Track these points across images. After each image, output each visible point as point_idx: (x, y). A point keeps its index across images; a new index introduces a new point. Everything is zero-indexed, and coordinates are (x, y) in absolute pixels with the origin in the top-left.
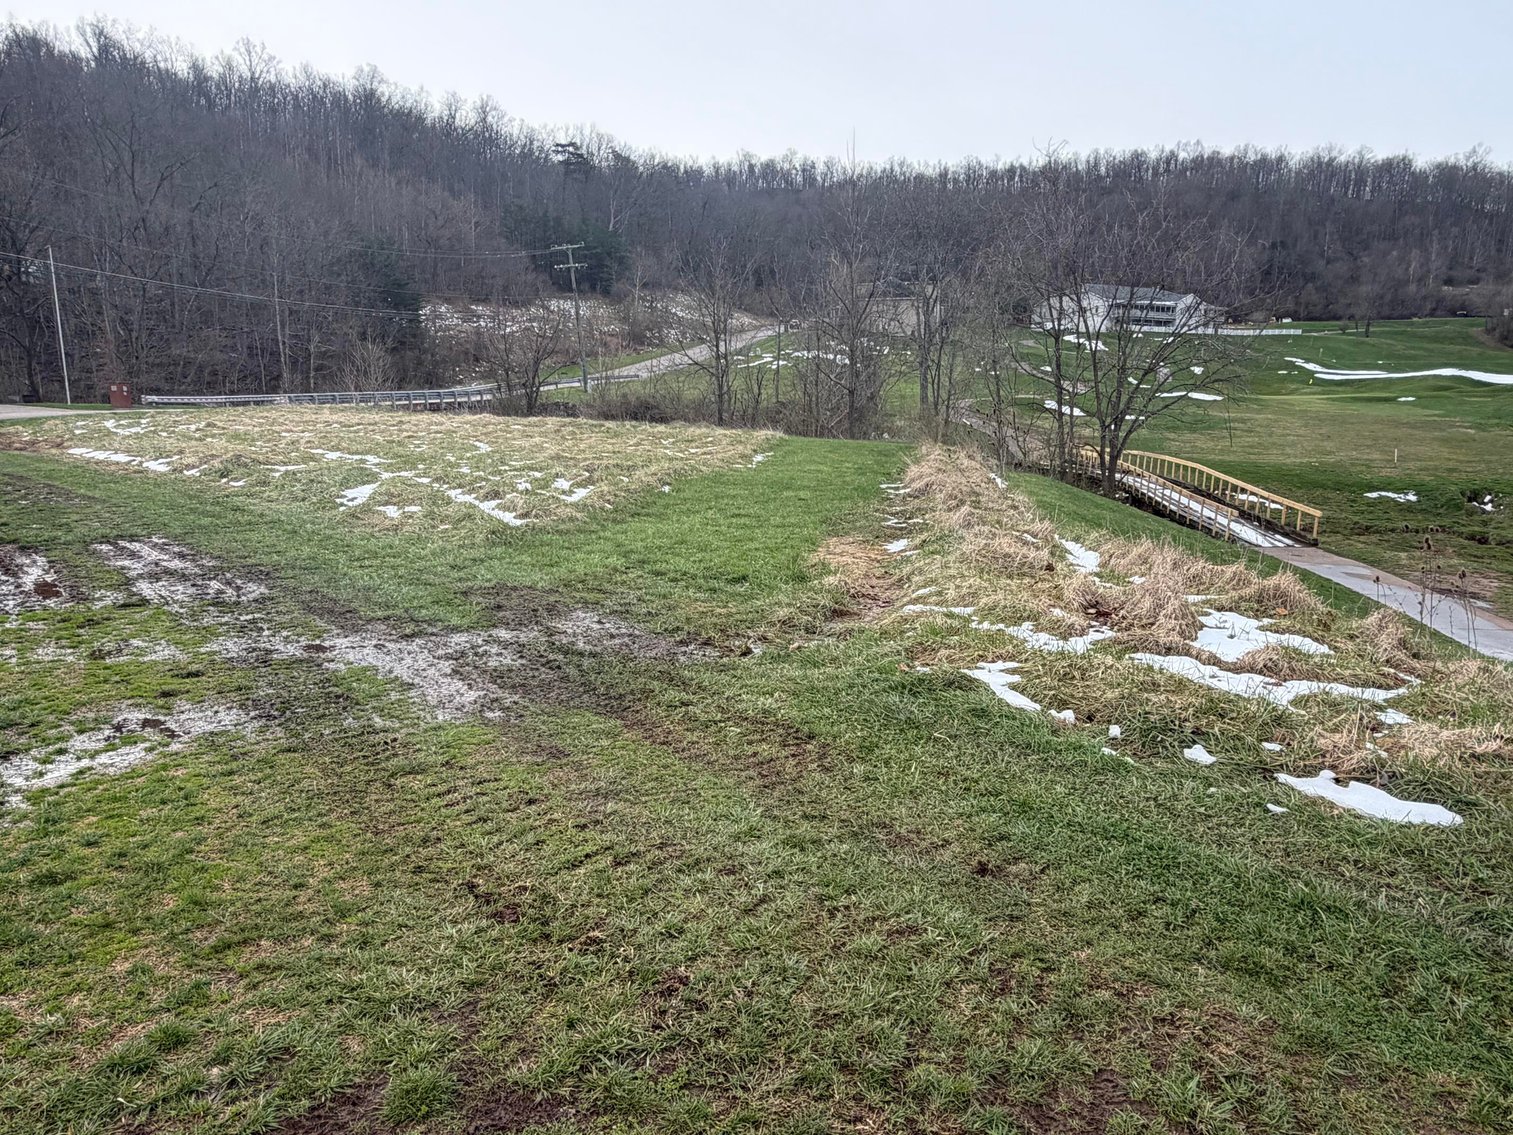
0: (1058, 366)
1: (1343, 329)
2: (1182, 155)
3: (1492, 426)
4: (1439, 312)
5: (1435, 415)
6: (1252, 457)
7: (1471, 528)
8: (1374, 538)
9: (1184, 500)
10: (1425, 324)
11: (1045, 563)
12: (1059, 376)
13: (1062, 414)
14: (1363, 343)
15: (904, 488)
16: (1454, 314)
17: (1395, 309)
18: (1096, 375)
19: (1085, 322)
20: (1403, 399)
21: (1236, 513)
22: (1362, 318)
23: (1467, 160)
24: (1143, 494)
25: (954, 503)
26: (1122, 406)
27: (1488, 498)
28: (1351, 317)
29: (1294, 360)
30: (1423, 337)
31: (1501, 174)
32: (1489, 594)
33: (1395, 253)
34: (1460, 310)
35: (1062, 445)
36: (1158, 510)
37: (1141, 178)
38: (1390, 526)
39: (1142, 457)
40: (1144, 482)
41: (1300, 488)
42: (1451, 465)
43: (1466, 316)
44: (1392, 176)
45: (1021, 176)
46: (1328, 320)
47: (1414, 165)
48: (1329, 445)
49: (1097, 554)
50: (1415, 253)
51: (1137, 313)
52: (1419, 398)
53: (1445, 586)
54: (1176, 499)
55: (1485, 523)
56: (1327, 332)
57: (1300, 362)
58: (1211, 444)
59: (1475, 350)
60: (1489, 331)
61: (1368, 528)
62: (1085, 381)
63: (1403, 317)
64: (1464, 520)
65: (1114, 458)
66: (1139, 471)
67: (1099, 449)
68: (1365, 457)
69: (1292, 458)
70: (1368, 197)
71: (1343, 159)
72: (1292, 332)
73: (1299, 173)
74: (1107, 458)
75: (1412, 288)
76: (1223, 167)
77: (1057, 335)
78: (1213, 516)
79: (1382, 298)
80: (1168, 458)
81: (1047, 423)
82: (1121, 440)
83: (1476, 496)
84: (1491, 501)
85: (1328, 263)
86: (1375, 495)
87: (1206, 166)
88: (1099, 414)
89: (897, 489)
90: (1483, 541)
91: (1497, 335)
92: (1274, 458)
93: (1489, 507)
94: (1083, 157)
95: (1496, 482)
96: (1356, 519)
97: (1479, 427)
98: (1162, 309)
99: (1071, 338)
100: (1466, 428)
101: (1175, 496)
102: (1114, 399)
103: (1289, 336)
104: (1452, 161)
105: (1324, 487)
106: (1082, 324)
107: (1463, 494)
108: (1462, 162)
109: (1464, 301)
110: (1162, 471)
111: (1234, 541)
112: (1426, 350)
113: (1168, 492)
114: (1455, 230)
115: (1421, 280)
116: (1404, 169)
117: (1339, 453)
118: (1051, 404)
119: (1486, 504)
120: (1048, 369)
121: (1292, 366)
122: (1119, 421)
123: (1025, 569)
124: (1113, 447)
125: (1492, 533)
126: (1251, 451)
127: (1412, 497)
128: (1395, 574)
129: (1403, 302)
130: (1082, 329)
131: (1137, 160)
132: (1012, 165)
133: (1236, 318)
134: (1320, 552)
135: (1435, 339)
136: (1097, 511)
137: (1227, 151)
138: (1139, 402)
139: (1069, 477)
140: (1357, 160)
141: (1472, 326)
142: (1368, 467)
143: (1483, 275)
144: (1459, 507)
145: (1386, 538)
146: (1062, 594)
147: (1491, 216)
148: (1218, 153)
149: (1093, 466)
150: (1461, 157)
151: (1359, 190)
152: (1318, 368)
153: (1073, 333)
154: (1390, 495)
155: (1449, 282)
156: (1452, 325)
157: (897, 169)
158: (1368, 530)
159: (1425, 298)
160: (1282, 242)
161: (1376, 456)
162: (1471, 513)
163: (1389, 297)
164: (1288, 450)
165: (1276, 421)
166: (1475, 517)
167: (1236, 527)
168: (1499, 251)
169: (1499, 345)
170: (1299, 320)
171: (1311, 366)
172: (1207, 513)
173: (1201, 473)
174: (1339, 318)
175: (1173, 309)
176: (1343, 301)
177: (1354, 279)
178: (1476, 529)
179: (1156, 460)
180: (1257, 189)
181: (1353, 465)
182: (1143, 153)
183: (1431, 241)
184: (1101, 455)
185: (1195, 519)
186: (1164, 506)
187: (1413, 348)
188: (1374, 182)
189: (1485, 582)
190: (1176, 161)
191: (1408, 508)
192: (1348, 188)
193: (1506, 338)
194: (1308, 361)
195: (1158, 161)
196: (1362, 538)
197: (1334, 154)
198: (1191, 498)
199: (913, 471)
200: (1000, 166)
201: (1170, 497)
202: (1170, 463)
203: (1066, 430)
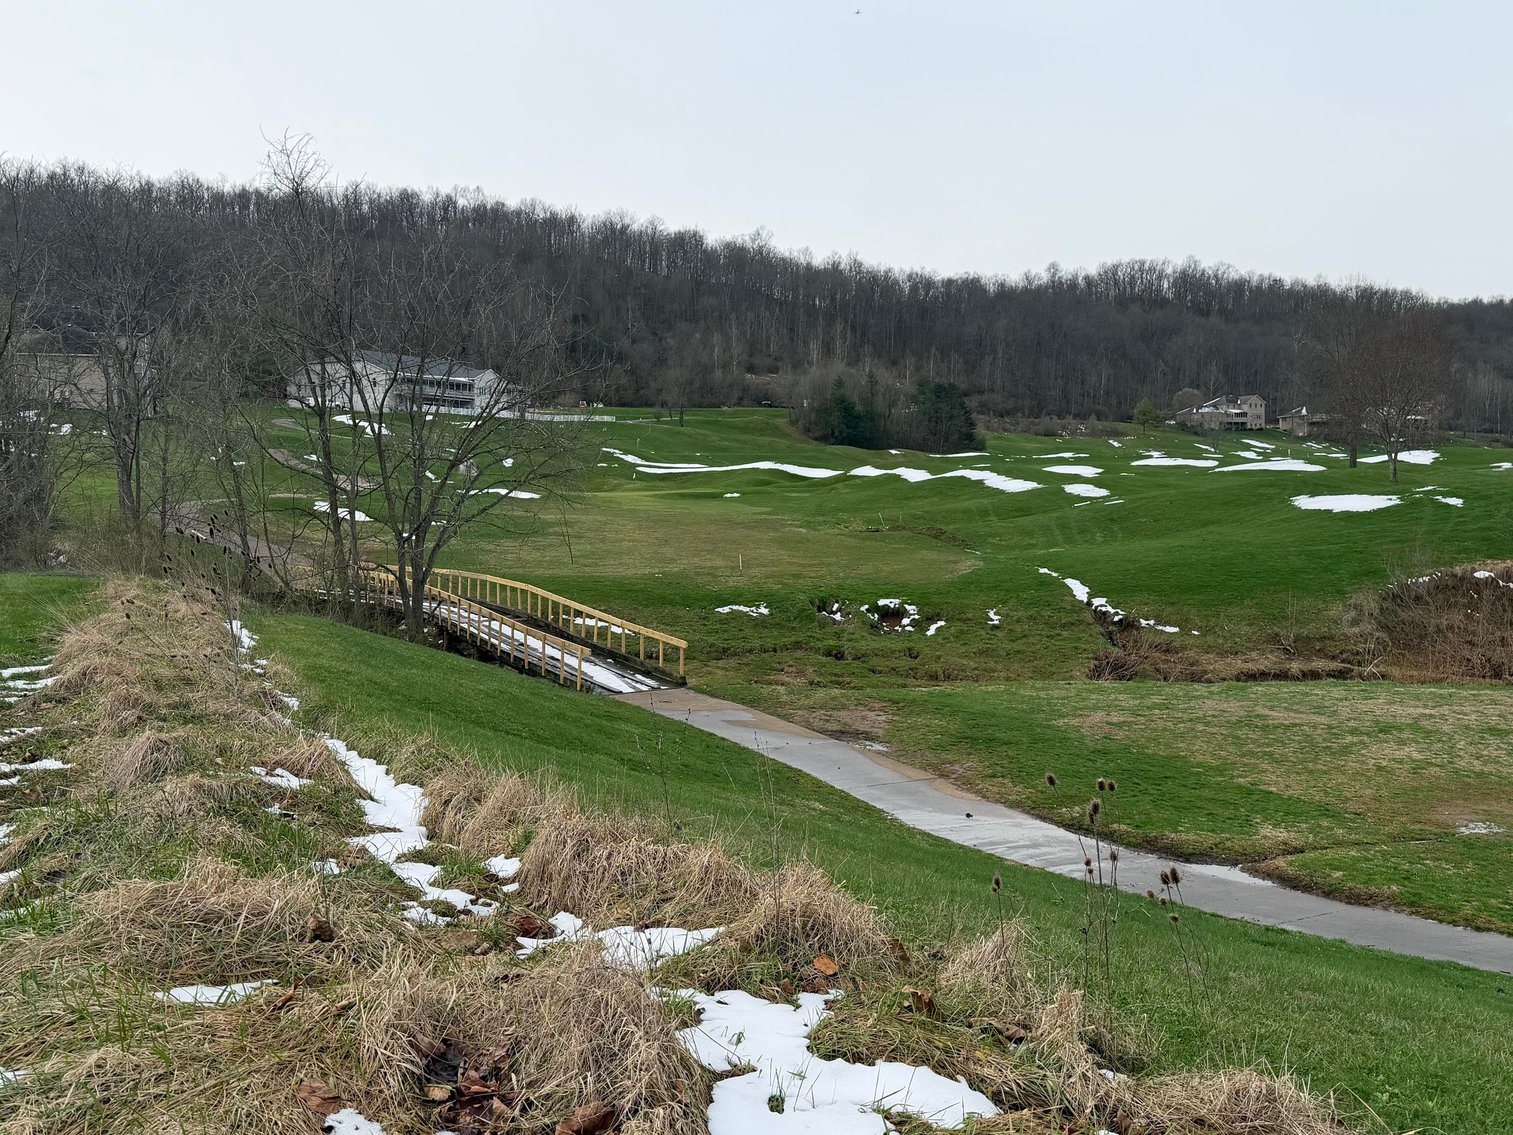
0: (327, 455)
1: (658, 417)
2: (461, 202)
3: (820, 524)
4: (745, 402)
5: (764, 513)
6: (587, 569)
7: (825, 643)
8: (733, 662)
9: (520, 636)
10: (734, 414)
11: (311, 924)
12: (329, 467)
13: (338, 522)
14: (678, 433)
15: (50, 673)
16: (760, 404)
17: (704, 396)
18: (383, 468)
19: (361, 392)
20: (729, 495)
21: (587, 651)
22: (674, 405)
23: (753, 242)
24: (462, 629)
25: (130, 715)
26: (424, 510)
27: (836, 606)
28: (663, 404)
29: (612, 450)
30: (736, 428)
31: (784, 260)
32: (881, 733)
33: (698, 336)
34: (763, 399)
35: (343, 568)
36: (486, 653)
37: (415, 224)
38: (748, 646)
39: (456, 578)
40: (462, 612)
41: (647, 606)
42: (794, 569)
43: (770, 406)
44: (685, 252)
45: (257, 204)
46: (640, 406)
47: (705, 242)
48: (668, 551)
49: (418, 790)
50: (716, 338)
51: (430, 391)
52: (743, 493)
53: (834, 727)
54: (506, 634)
55: (838, 635)
56: (642, 419)
57: (618, 453)
58: (536, 555)
59: (783, 443)
60: (793, 423)
61: (725, 650)
62: (369, 476)
63: (715, 406)
64: (818, 633)
65: (419, 583)
66: (454, 598)
67: (395, 568)
68: (709, 564)
69: (632, 567)
70: (665, 272)
71: (635, 227)
72: (606, 418)
73: (592, 238)
74: (409, 582)
75: (718, 374)
76: (510, 223)
77: (321, 412)
78: (557, 654)
79: (691, 384)
80: (490, 578)
81: (318, 535)
82: (426, 558)
83: (823, 606)
84: (839, 610)
85: (634, 342)
86: (726, 609)
87: (490, 218)
88: (390, 520)
89: (34, 677)
90: (839, 656)
91: (800, 427)
92: (613, 569)
93: (838, 617)
94: (340, 192)
95: (840, 587)
96: (711, 640)
97: (808, 525)
98: (459, 386)
99: (345, 419)
100: (796, 526)
101: (507, 630)
102: (412, 501)
103: (604, 423)
104: (739, 241)
105: (673, 603)
106: (357, 398)
107: (812, 603)
108: (749, 244)
109: (767, 390)
110: (483, 595)
111: (589, 690)
112: (737, 441)
113: (495, 625)
114: (750, 316)
115: (725, 366)
116: (696, 246)
117: (683, 561)
118: (322, 506)
119: (835, 613)
120: (314, 458)
121: (609, 457)
122: (420, 530)
123: (263, 947)
124: (416, 567)
125: (847, 647)
126: (585, 561)
127: (764, 611)
128: (779, 716)
129: (711, 390)
130: (359, 406)
131: (407, 200)
132: (244, 189)
133: (545, 400)
134: (692, 693)
135: (745, 429)
136: (403, 672)
137: (512, 203)
138: (446, 505)
139: (357, 612)
140: (650, 231)
141: (776, 416)
142: (715, 576)
143: (780, 364)
144: (811, 618)
145: (745, 660)
146: (356, 1044)
147: (780, 303)
148: (503, 205)
149: (390, 593)
150: (747, 238)
151: (655, 265)
152: (639, 461)
153: (346, 413)
154: (742, 608)
155: (751, 369)
156: (759, 415)
157: (73, 174)
158: (724, 653)
159: (731, 386)
160: (583, 315)
161: (719, 562)
162: (823, 625)
163: (697, 385)
164: (626, 559)
165: (605, 524)
166: (827, 629)
167: (589, 669)
168: (792, 340)
169: (804, 437)
170: (611, 405)
171: (630, 458)
172: (550, 651)
173: (534, 596)
174: (651, 405)
175: (470, 387)
176: (653, 385)
177: (661, 362)
178: (831, 642)
179: (474, 581)
180: (549, 251)
181: (698, 574)
182: (414, 195)
183: (730, 325)
184: (401, 580)
185: (535, 661)
186: (493, 645)
187: (727, 440)
188: (669, 258)
189: (871, 715)
190: (455, 207)
191: (761, 623)
192: (644, 261)
193: (809, 431)
194: (626, 452)
195: (434, 205)
196: (720, 663)
197: (627, 221)
198: (527, 633)
199: (71, 639)
200: (227, 188)
201: (500, 632)
202: (493, 585)
203: (347, 543)
